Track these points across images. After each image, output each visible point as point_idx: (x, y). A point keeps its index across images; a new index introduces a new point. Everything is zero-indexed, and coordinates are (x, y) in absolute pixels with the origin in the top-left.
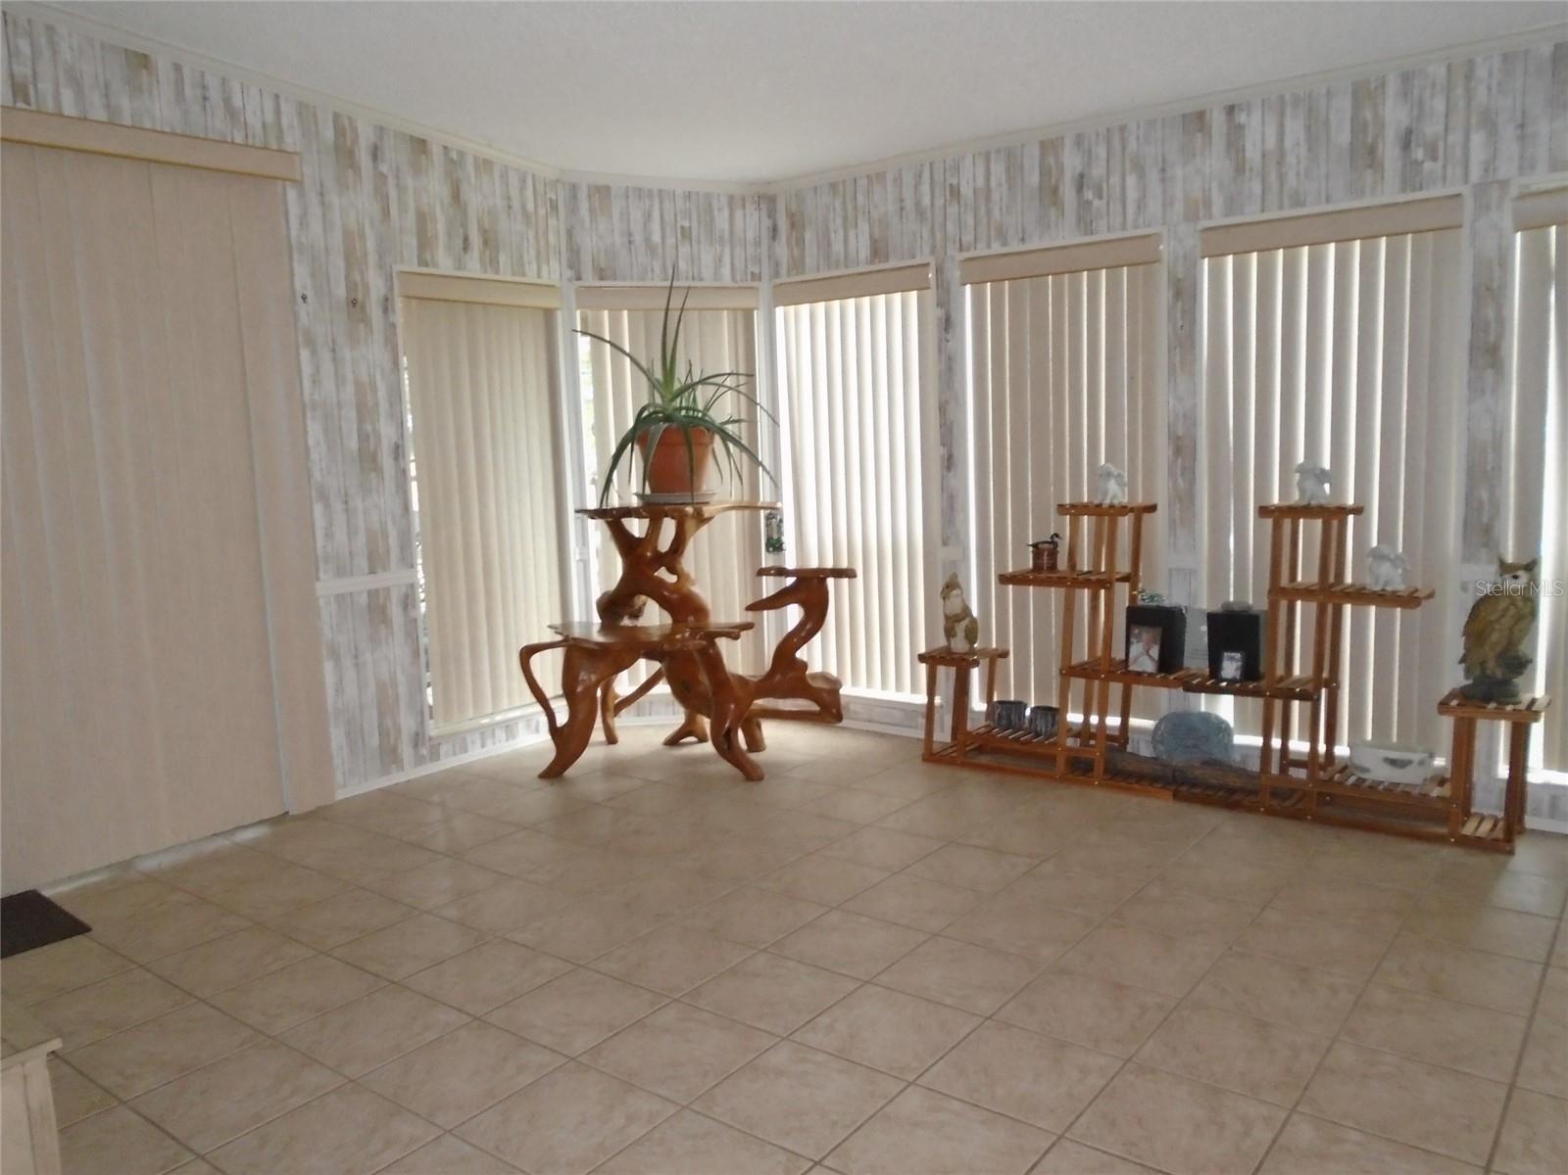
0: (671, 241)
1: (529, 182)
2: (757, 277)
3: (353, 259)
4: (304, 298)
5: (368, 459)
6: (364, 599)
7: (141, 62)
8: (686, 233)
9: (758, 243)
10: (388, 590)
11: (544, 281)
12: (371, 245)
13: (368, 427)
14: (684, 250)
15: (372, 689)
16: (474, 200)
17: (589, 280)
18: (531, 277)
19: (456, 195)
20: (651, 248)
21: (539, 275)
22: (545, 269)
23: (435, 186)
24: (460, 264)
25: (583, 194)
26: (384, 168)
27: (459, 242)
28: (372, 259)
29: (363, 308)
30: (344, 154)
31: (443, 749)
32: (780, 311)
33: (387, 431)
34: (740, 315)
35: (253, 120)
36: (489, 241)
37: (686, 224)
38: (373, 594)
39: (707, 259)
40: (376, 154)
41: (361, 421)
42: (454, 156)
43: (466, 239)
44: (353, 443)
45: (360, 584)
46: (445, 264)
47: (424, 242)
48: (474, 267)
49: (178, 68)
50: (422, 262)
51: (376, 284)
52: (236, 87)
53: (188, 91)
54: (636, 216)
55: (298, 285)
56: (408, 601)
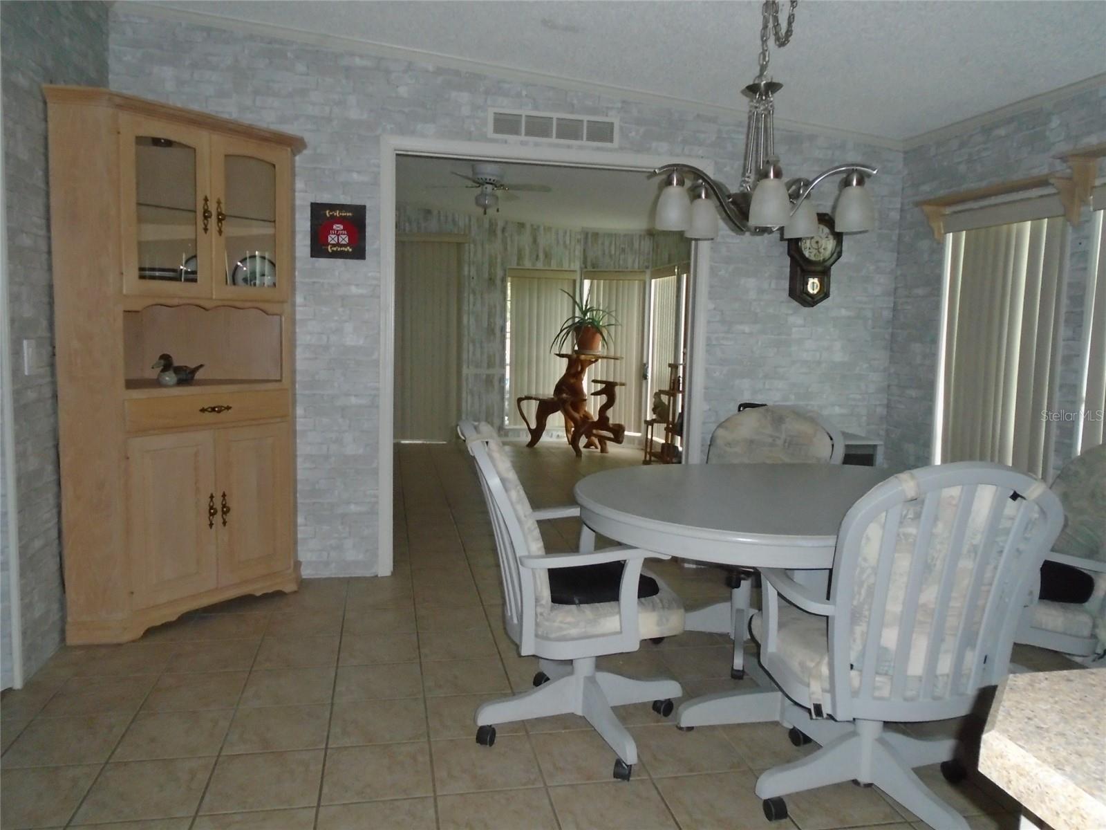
0: (618, 253)
1: (568, 234)
2: (647, 267)
3: (492, 265)
4: (473, 278)
5: (491, 331)
6: (484, 376)
7: (429, 212)
8: (623, 250)
9: (648, 254)
10: (494, 375)
11: (572, 268)
12: (499, 260)
13: (492, 320)
14: (622, 257)
15: (484, 407)
16: (542, 241)
17: (590, 268)
18: (566, 267)
19: (535, 241)
20: (611, 256)
21: (569, 266)
22: (572, 264)
23: (526, 239)
24: (534, 265)
25: (590, 236)
26: (506, 234)
27: (535, 256)
28: (499, 265)
29: (494, 281)
30: (492, 231)
31: (510, 434)
32: (653, 281)
33: (499, 322)
34: (642, 282)
35: (461, 224)
36: (548, 256)
37: (623, 246)
38: (488, 376)
39: (630, 261)
40: (504, 230)
41: (489, 318)
42: (535, 227)
43: (537, 256)
44: (485, 325)
45: (484, 371)
46: (527, 264)
47: (520, 258)
48: (540, 265)
49: (439, 212)
50: (518, 264)
51: (500, 273)
52: (457, 216)
53: (442, 218)
54: (607, 243)
55: (471, 274)
56: (502, 379)
